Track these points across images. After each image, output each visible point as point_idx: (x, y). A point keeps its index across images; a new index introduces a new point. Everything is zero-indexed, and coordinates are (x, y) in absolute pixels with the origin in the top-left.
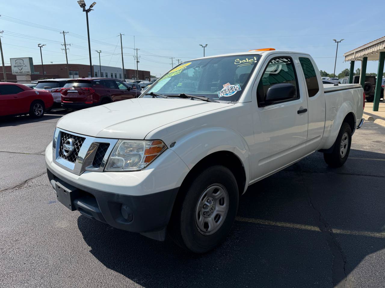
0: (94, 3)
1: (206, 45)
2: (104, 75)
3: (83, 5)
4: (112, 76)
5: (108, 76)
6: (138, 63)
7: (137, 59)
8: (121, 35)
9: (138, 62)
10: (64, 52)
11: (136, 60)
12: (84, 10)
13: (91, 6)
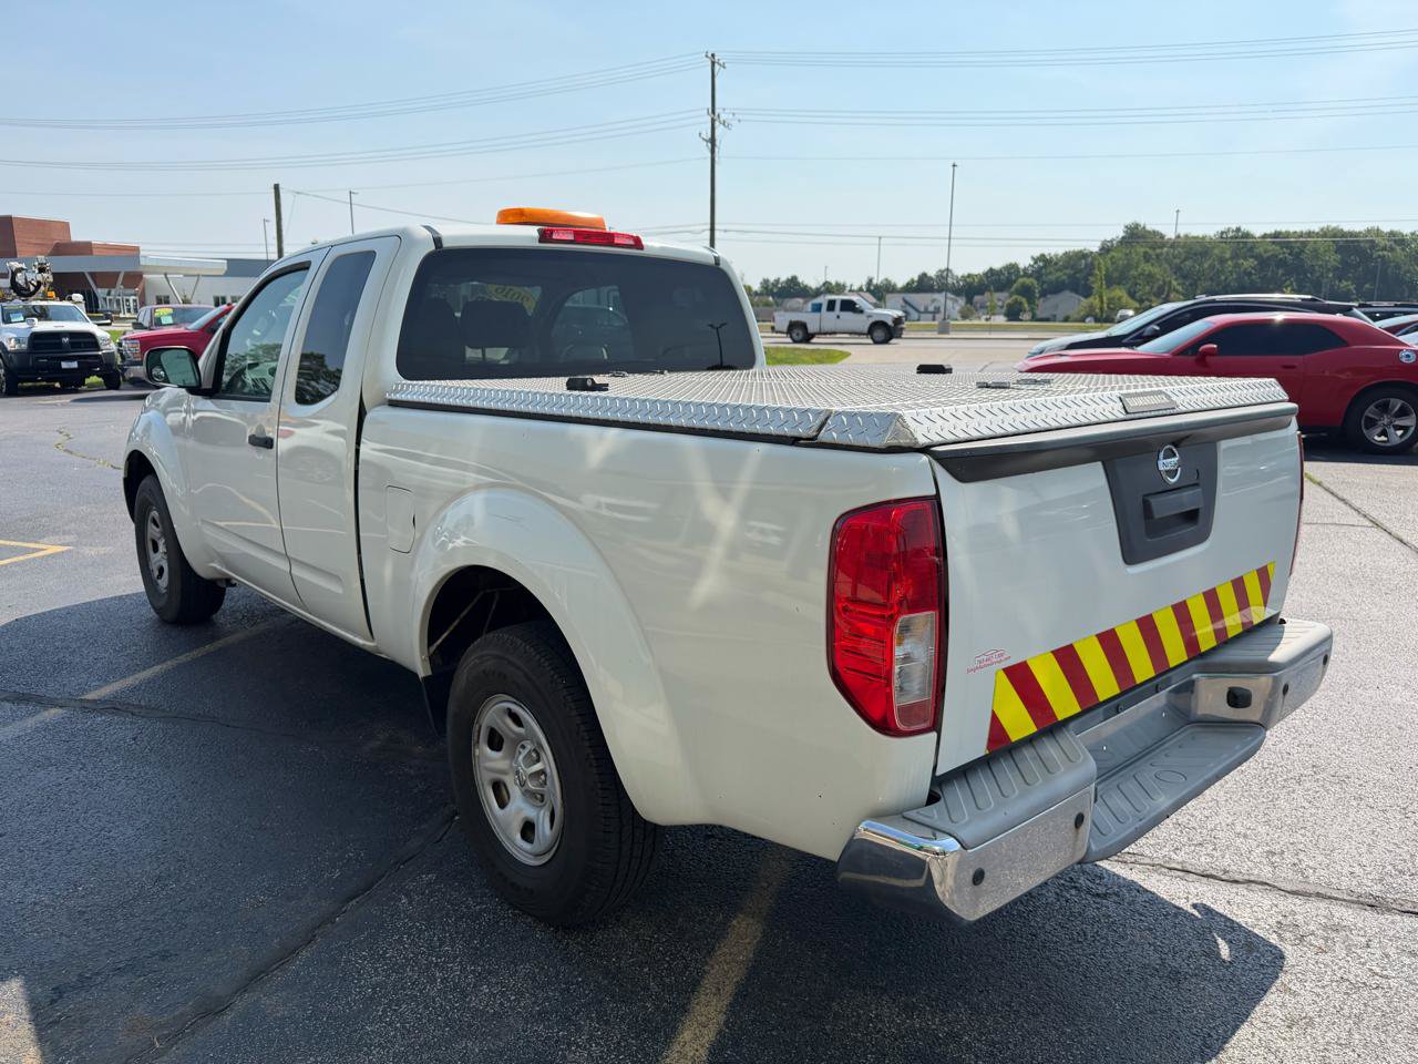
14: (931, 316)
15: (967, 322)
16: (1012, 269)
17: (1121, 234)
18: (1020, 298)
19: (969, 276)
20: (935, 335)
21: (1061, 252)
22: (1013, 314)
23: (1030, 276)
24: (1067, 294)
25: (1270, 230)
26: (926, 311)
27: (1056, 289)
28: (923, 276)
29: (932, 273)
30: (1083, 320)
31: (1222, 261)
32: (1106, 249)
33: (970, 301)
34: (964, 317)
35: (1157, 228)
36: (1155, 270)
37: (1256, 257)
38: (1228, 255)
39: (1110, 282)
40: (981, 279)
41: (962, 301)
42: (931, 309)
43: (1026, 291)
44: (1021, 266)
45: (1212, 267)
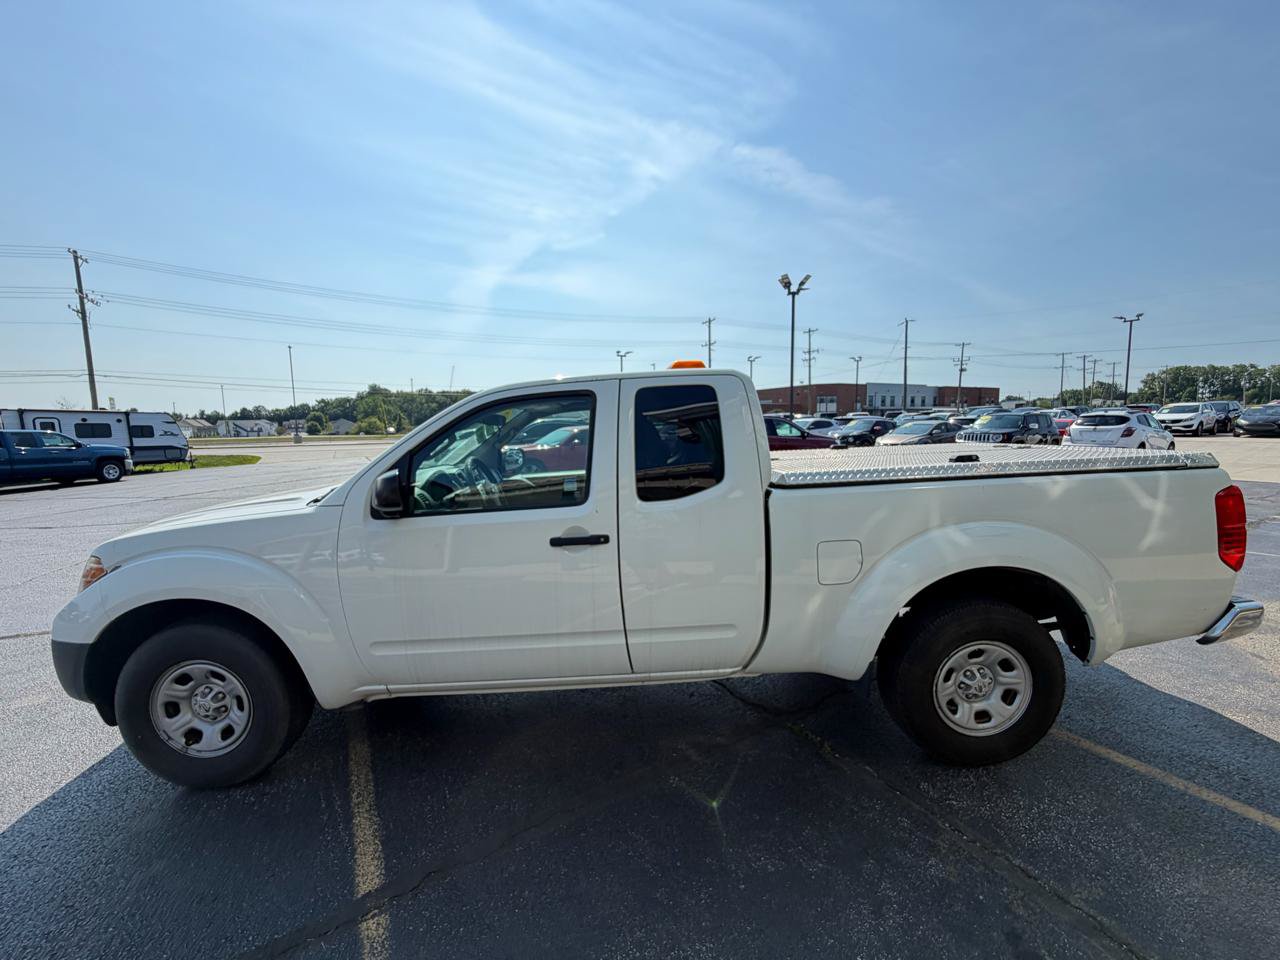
0: (807, 278)
1: (1139, 315)
2: (888, 401)
3: (787, 285)
4: (883, 402)
5: (896, 402)
6: (963, 373)
7: (962, 364)
8: (907, 322)
9: (962, 370)
10: (807, 364)
11: (959, 367)
12: (790, 293)
13: (802, 283)
14: (256, 434)
15: (282, 437)
16: (305, 407)
17: (368, 390)
18: (315, 423)
19: (277, 410)
20: (293, 444)
21: (334, 398)
22: (312, 431)
23: (317, 411)
24: (342, 421)
25: (440, 390)
26: (252, 431)
27: (334, 418)
28: (244, 410)
29: (250, 408)
30: (358, 433)
31: (422, 404)
32: (361, 397)
33: (280, 424)
34: (280, 434)
35: (386, 387)
36: (391, 408)
37: (437, 402)
38: (424, 401)
39: (367, 415)
40: (285, 412)
41: (276, 425)
42: (256, 429)
43: (318, 419)
44: (311, 405)
45: (417, 407)
